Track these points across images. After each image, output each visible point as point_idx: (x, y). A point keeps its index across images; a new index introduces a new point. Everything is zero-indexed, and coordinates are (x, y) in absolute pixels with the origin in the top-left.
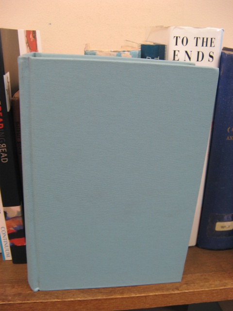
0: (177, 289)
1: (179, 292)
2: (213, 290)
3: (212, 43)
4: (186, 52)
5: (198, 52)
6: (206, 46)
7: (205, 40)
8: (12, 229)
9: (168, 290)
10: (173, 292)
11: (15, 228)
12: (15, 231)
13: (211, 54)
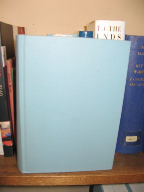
0: (100, 174)
1: (101, 175)
2: (122, 176)
3: (120, 30)
4: (105, 35)
5: (112, 35)
6: (116, 31)
7: (115, 28)
8: (4, 135)
9: (94, 174)
10: (97, 176)
11: (6, 135)
12: (6, 137)
13: (119, 36)
